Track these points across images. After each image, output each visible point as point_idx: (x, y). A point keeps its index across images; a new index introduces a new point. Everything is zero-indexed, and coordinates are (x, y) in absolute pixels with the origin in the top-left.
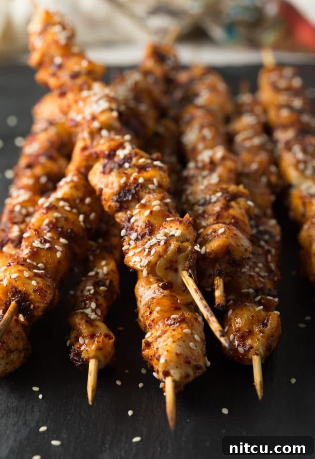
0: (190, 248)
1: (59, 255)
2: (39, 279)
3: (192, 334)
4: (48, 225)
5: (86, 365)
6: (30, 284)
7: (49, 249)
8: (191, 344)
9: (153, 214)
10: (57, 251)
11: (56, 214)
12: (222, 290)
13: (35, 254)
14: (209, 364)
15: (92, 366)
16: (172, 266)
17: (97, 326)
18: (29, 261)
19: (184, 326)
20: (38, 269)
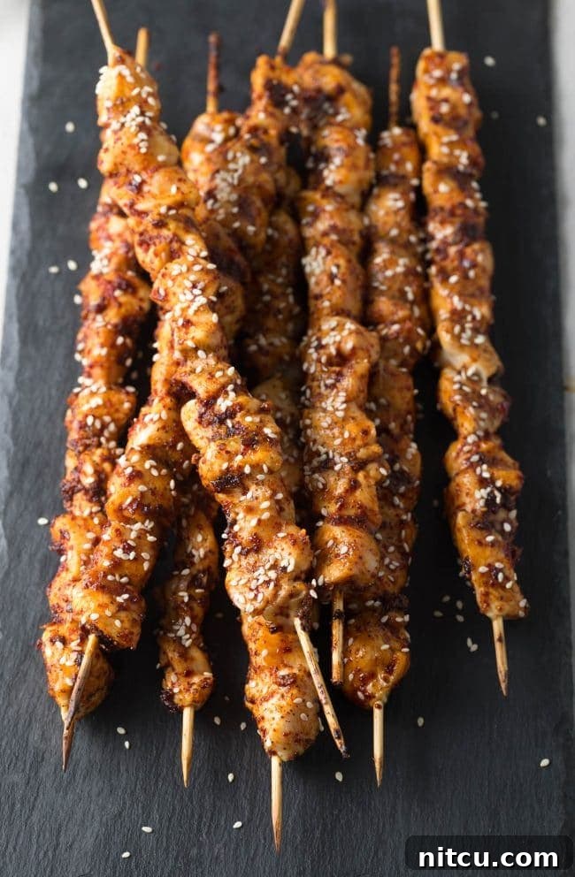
0: (304, 593)
1: (146, 566)
2: (123, 615)
4: (131, 505)
5: (180, 711)
6: (113, 625)
7: (135, 559)
8: (303, 716)
9: (262, 523)
10: (144, 560)
11: (142, 488)
12: (340, 651)
13: (117, 565)
15: (187, 715)
16: (283, 611)
17: (192, 657)
18: (110, 578)
19: (295, 691)
20: (120, 589)
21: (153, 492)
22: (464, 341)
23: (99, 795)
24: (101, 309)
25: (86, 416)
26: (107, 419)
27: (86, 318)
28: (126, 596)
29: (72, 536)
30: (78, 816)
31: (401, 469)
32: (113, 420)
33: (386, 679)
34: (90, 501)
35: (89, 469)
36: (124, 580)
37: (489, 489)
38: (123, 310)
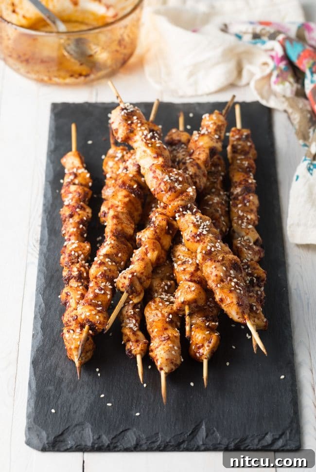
1: (109, 297)
2: (100, 314)
3: (173, 346)
4: (101, 275)
5: (135, 358)
6: (95, 318)
7: (104, 293)
8: (173, 352)
10: (107, 294)
11: (105, 268)
13: (96, 296)
14: (182, 360)
17: (138, 335)
18: (93, 301)
19: (169, 342)
20: (99, 306)
21: (110, 270)
23: (87, 393)
24: (71, 216)
25: (71, 251)
26: (80, 252)
27: (65, 221)
28: (101, 308)
29: (71, 293)
30: (78, 400)
32: (83, 253)
33: (208, 346)
34: (77, 281)
35: (75, 269)
36: (99, 303)
38: (81, 216)
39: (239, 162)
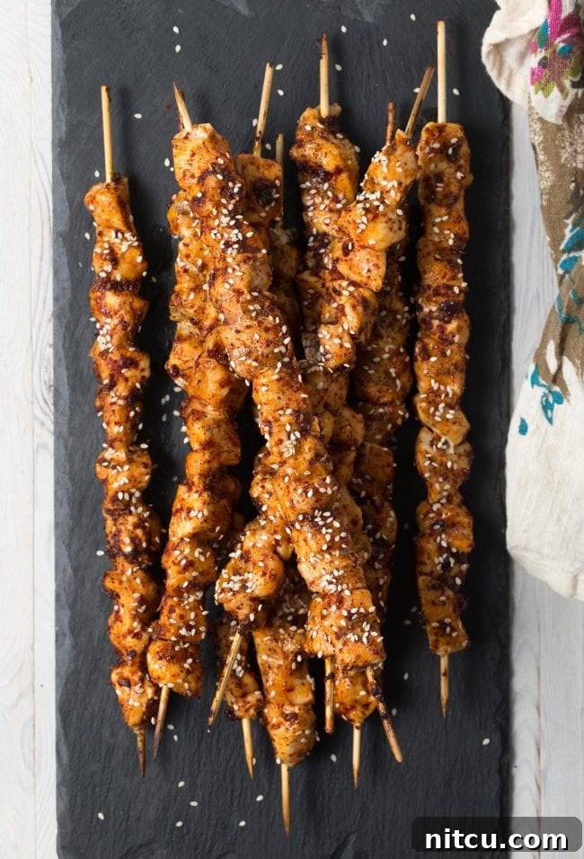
1: (203, 636)
2: (190, 678)
3: (304, 731)
4: (186, 588)
7: (195, 633)
10: (201, 633)
11: (195, 574)
14: (318, 739)
17: (245, 685)
18: (177, 648)
19: (296, 726)
20: (184, 655)
21: (202, 574)
22: (437, 419)
23: (156, 778)
28: (190, 661)
30: (142, 793)
31: (381, 539)
32: (138, 489)
36: (186, 646)
37: (445, 556)
38: (130, 384)
39: (436, 230)
